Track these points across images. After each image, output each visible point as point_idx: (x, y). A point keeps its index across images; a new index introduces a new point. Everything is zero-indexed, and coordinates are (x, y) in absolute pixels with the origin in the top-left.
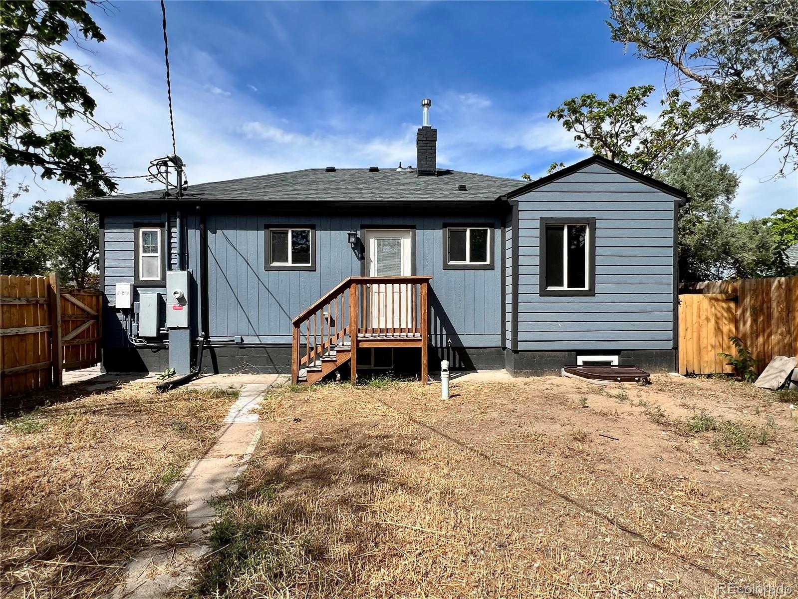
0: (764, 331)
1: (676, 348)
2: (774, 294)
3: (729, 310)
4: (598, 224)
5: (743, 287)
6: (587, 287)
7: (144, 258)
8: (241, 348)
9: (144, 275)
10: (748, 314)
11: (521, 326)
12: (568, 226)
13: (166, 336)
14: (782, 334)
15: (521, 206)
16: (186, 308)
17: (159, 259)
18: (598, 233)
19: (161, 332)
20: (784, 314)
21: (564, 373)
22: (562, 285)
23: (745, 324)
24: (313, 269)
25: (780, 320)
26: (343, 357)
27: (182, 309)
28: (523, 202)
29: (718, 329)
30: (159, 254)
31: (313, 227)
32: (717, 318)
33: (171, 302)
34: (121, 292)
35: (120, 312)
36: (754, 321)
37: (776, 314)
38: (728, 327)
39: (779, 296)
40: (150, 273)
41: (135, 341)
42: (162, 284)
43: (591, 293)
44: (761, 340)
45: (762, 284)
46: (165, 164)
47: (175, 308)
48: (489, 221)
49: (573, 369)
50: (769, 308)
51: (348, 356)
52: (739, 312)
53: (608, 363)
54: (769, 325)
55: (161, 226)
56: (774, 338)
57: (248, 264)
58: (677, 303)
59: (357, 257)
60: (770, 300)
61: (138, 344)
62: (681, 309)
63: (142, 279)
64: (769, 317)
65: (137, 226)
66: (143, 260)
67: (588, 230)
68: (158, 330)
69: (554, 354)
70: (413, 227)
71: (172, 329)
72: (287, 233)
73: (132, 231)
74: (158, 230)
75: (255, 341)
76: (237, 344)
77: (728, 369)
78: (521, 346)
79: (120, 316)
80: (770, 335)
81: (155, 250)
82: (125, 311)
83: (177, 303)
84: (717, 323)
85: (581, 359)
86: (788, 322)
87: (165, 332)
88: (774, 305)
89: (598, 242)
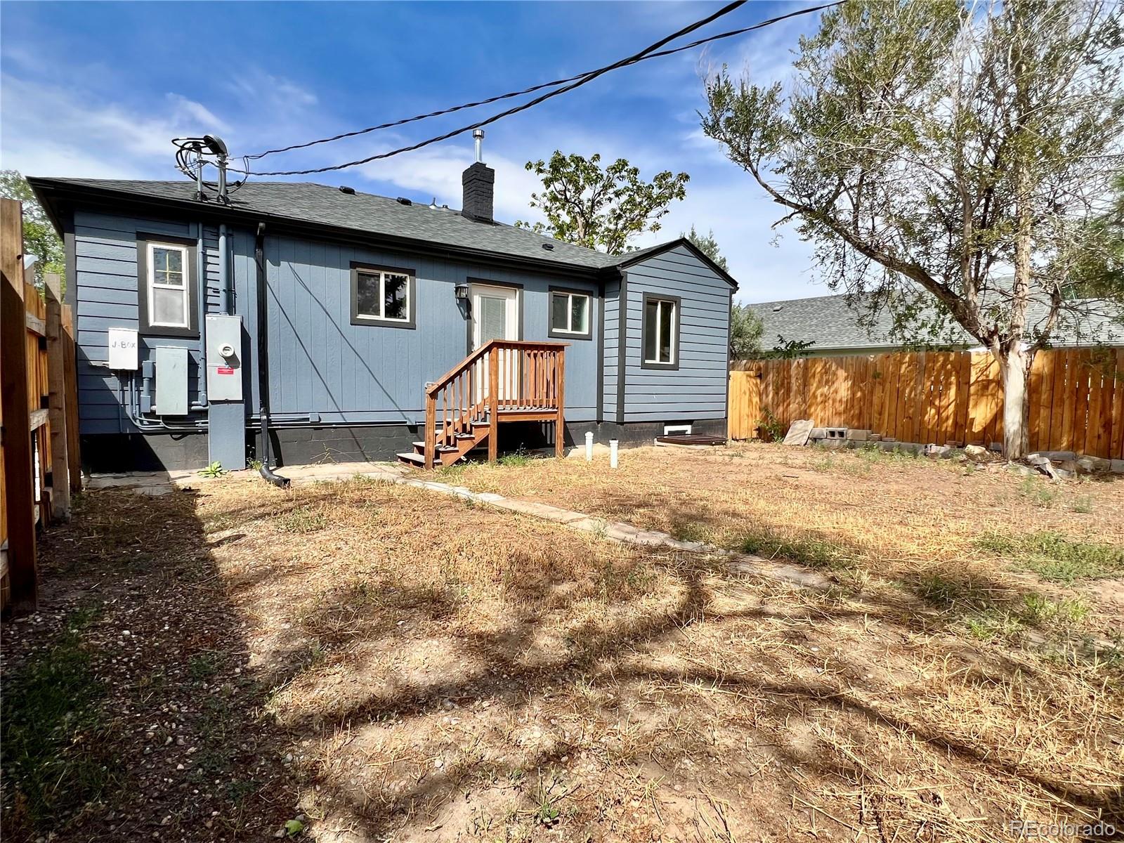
0: (784, 402)
1: (726, 418)
2: (793, 372)
3: (756, 385)
4: (683, 303)
5: (766, 367)
6: (672, 362)
7: (157, 291)
8: (315, 429)
9: (158, 316)
10: (770, 388)
11: (627, 398)
12: (662, 303)
13: (203, 414)
14: (798, 403)
15: (630, 278)
16: (238, 372)
17: (186, 296)
18: (683, 311)
19: (193, 408)
20: (801, 388)
21: (656, 443)
22: (654, 359)
23: (767, 396)
24: (411, 326)
25: (798, 392)
26: (481, 433)
27: (232, 373)
28: (631, 273)
29: (750, 401)
30: (185, 285)
31: (412, 273)
32: (750, 393)
33: (215, 361)
34: (119, 343)
35: (111, 376)
36: (777, 393)
37: (794, 388)
38: (756, 399)
39: (798, 374)
40: (167, 315)
41: (141, 422)
42: (193, 334)
43: (675, 367)
44: (781, 409)
45: (784, 364)
46: (197, 147)
47: (220, 371)
48: (588, 288)
49: (662, 439)
50: (789, 383)
51: (487, 431)
52: (762, 387)
53: (683, 433)
54: (788, 396)
55: (191, 243)
56: (793, 407)
57: (327, 313)
58: (728, 377)
59: (463, 316)
60: (790, 377)
61: (145, 428)
62: (730, 382)
63: (152, 323)
64: (789, 390)
65: (143, 237)
66: (154, 293)
67: (674, 307)
68: (190, 405)
69: (649, 424)
70: (520, 286)
71: (214, 402)
72: (379, 276)
73: (134, 244)
74: (184, 250)
75: (337, 419)
76: (313, 423)
77: (755, 434)
78: (627, 418)
79: (112, 383)
80: (788, 405)
81: (178, 280)
82: (124, 375)
83: (223, 364)
84: (750, 395)
85: (667, 429)
86: (804, 393)
87: (201, 407)
88: (793, 380)
89: (683, 320)
